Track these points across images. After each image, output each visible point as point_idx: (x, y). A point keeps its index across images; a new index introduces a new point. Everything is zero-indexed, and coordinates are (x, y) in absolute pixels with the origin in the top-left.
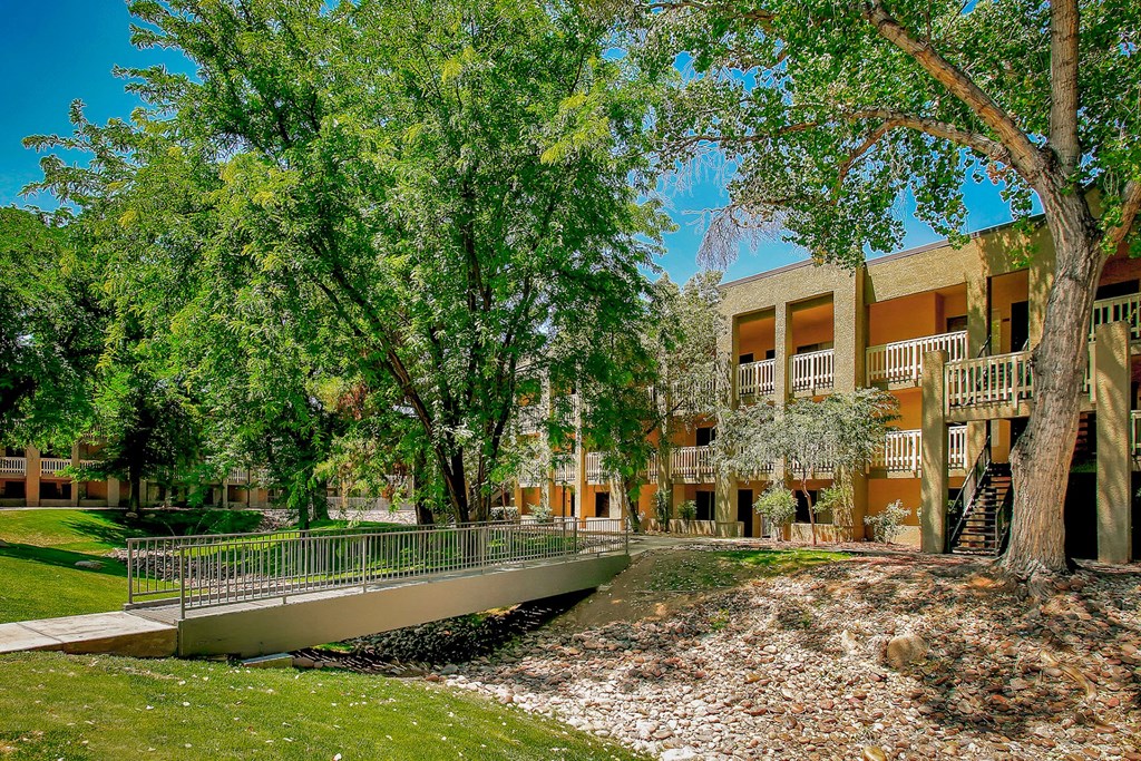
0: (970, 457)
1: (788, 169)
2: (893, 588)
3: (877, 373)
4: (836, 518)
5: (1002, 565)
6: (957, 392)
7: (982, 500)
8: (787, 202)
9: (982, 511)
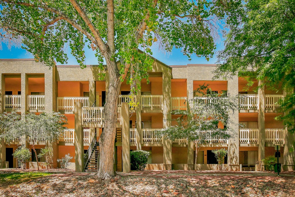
0: (91, 140)
1: (23, 20)
2: (64, 185)
3: (61, 107)
4: (47, 159)
5: (98, 175)
6: (85, 117)
7: (94, 154)
8: (24, 33)
9: (94, 157)
